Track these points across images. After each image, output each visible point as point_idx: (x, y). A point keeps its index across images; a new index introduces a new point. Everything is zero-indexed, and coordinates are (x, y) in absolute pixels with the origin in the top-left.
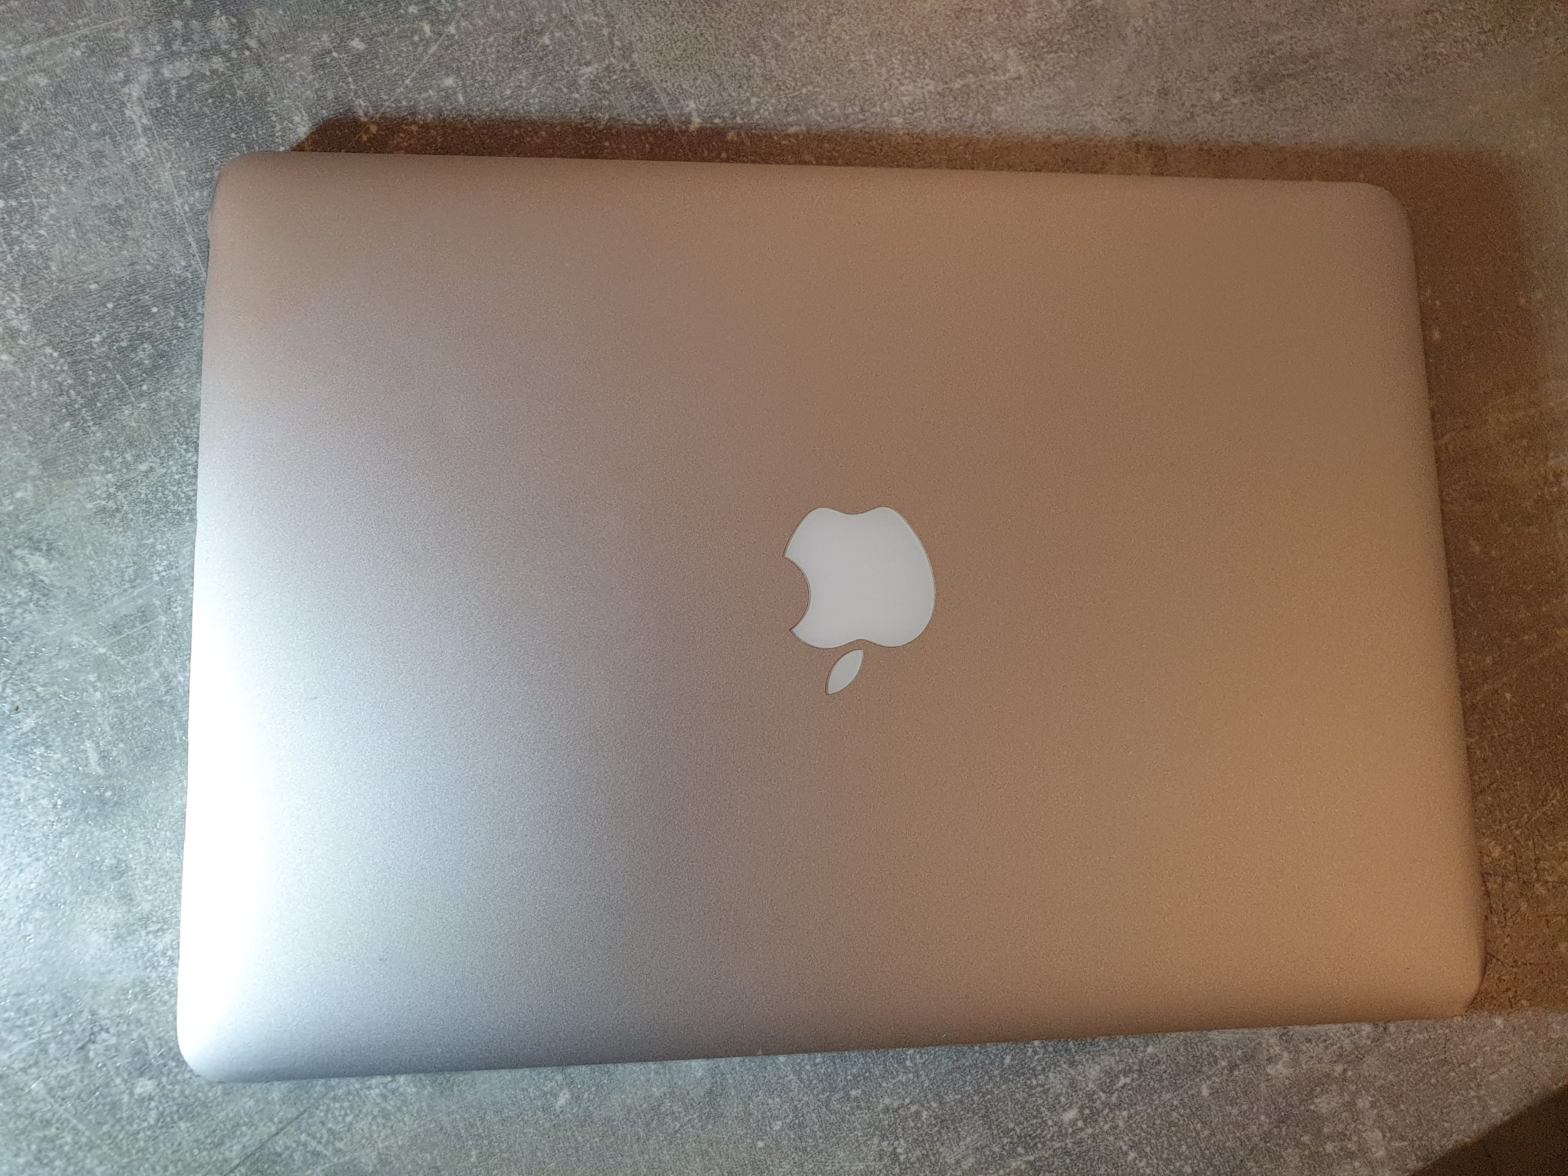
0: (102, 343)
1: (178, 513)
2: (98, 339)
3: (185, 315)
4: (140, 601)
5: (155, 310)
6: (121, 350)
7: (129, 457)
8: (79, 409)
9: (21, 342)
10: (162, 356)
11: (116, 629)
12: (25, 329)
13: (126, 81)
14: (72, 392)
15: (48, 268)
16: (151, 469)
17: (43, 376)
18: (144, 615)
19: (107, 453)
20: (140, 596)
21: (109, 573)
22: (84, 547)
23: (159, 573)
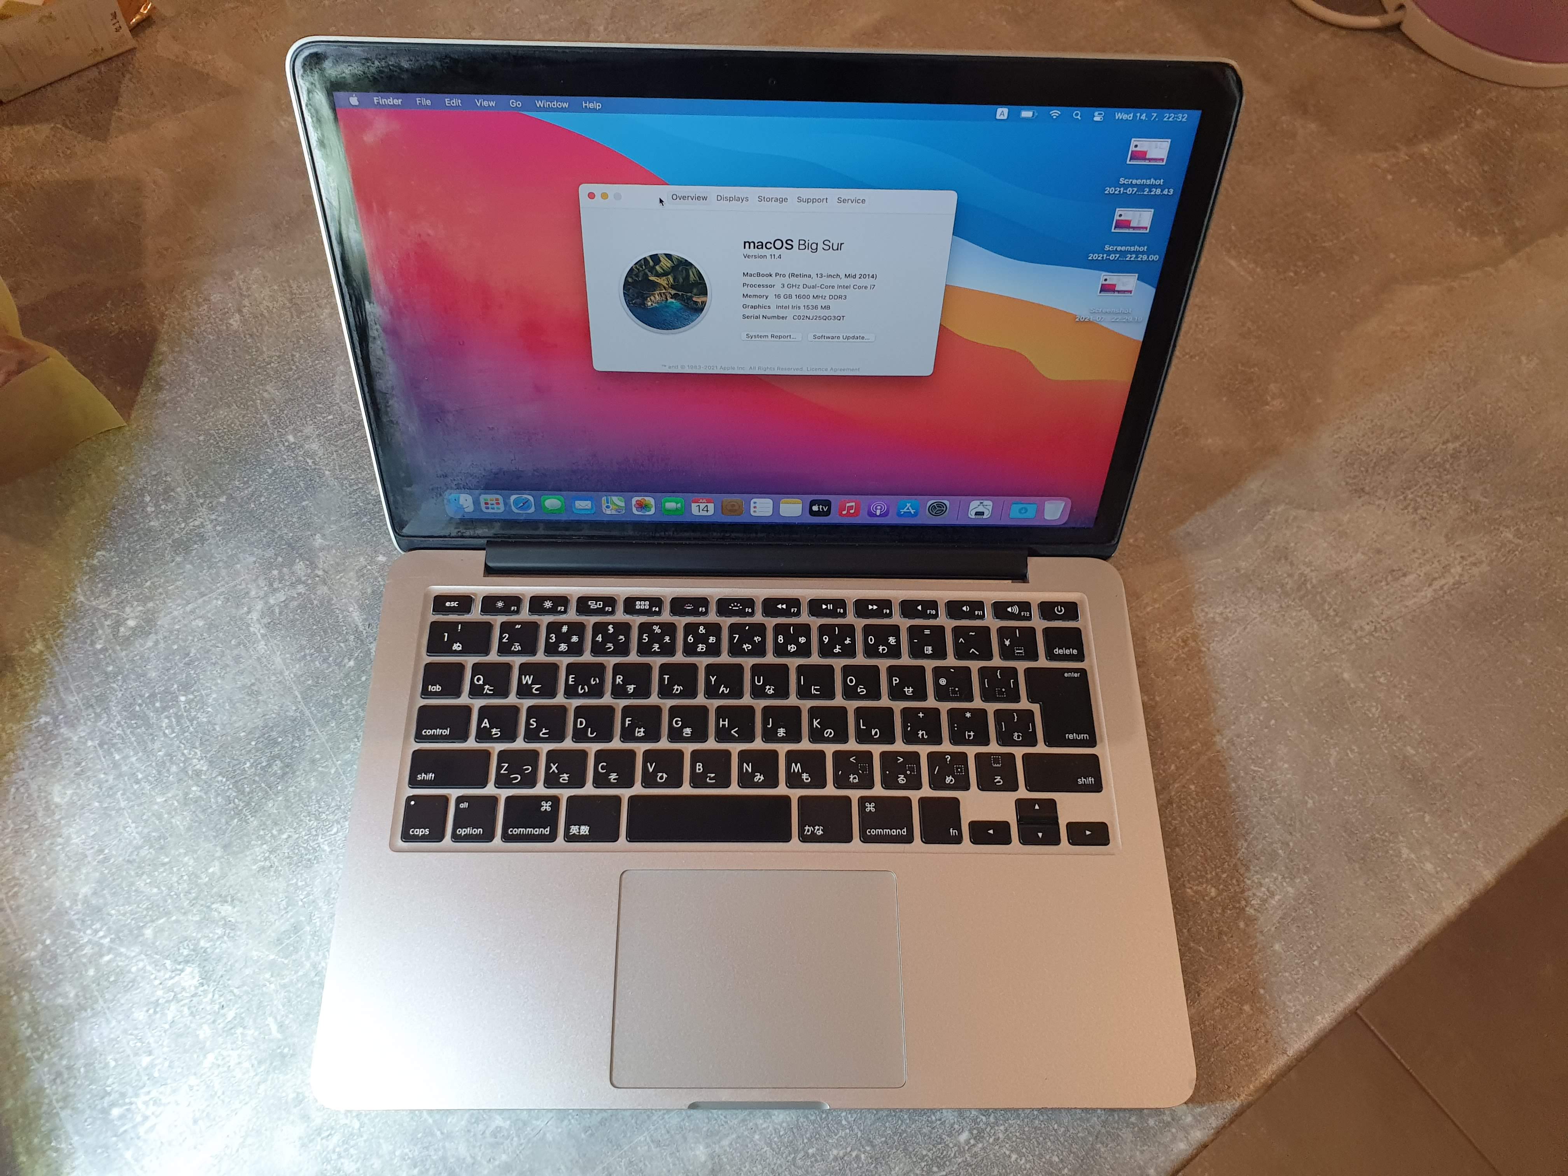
0: (252, 766)
1: (309, 860)
2: (248, 764)
3: (299, 739)
4: (292, 920)
5: (280, 740)
6: (262, 768)
7: (275, 832)
8: (242, 810)
9: (203, 777)
10: (287, 766)
11: (279, 941)
12: (205, 768)
13: (249, 612)
14: (236, 800)
15: (214, 729)
16: (289, 837)
17: (219, 794)
18: (296, 928)
19: (262, 833)
20: (291, 917)
21: (271, 907)
22: (254, 894)
23: (302, 900)
